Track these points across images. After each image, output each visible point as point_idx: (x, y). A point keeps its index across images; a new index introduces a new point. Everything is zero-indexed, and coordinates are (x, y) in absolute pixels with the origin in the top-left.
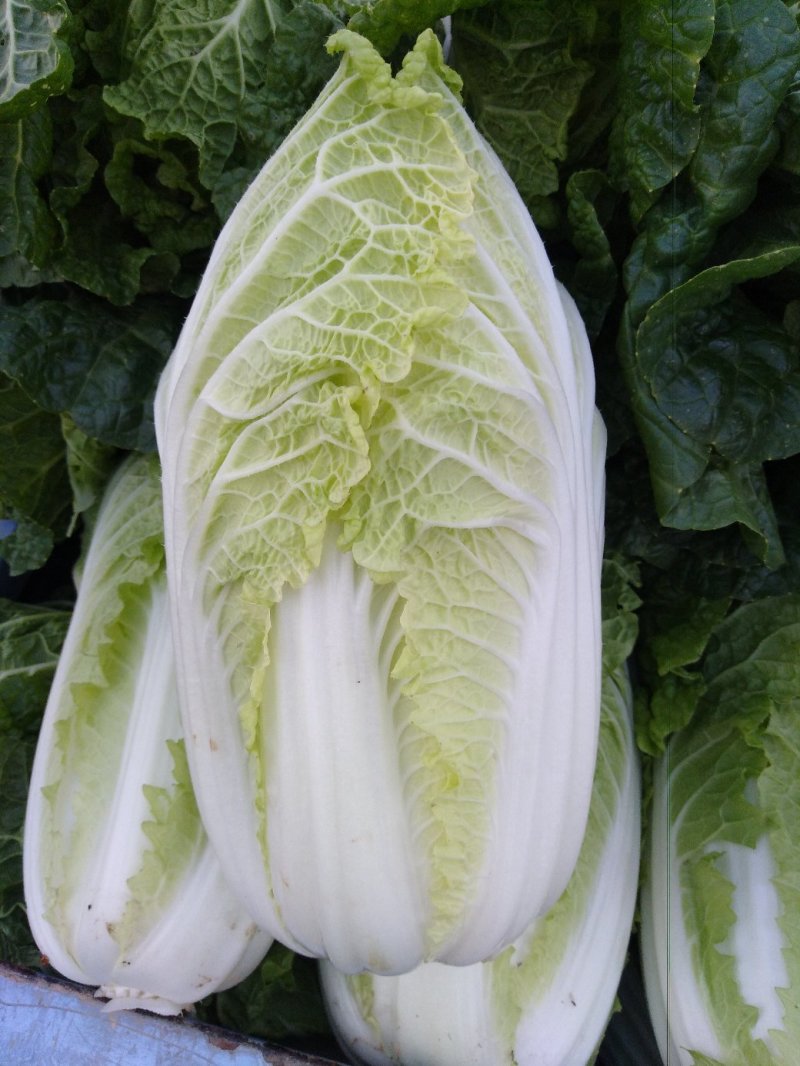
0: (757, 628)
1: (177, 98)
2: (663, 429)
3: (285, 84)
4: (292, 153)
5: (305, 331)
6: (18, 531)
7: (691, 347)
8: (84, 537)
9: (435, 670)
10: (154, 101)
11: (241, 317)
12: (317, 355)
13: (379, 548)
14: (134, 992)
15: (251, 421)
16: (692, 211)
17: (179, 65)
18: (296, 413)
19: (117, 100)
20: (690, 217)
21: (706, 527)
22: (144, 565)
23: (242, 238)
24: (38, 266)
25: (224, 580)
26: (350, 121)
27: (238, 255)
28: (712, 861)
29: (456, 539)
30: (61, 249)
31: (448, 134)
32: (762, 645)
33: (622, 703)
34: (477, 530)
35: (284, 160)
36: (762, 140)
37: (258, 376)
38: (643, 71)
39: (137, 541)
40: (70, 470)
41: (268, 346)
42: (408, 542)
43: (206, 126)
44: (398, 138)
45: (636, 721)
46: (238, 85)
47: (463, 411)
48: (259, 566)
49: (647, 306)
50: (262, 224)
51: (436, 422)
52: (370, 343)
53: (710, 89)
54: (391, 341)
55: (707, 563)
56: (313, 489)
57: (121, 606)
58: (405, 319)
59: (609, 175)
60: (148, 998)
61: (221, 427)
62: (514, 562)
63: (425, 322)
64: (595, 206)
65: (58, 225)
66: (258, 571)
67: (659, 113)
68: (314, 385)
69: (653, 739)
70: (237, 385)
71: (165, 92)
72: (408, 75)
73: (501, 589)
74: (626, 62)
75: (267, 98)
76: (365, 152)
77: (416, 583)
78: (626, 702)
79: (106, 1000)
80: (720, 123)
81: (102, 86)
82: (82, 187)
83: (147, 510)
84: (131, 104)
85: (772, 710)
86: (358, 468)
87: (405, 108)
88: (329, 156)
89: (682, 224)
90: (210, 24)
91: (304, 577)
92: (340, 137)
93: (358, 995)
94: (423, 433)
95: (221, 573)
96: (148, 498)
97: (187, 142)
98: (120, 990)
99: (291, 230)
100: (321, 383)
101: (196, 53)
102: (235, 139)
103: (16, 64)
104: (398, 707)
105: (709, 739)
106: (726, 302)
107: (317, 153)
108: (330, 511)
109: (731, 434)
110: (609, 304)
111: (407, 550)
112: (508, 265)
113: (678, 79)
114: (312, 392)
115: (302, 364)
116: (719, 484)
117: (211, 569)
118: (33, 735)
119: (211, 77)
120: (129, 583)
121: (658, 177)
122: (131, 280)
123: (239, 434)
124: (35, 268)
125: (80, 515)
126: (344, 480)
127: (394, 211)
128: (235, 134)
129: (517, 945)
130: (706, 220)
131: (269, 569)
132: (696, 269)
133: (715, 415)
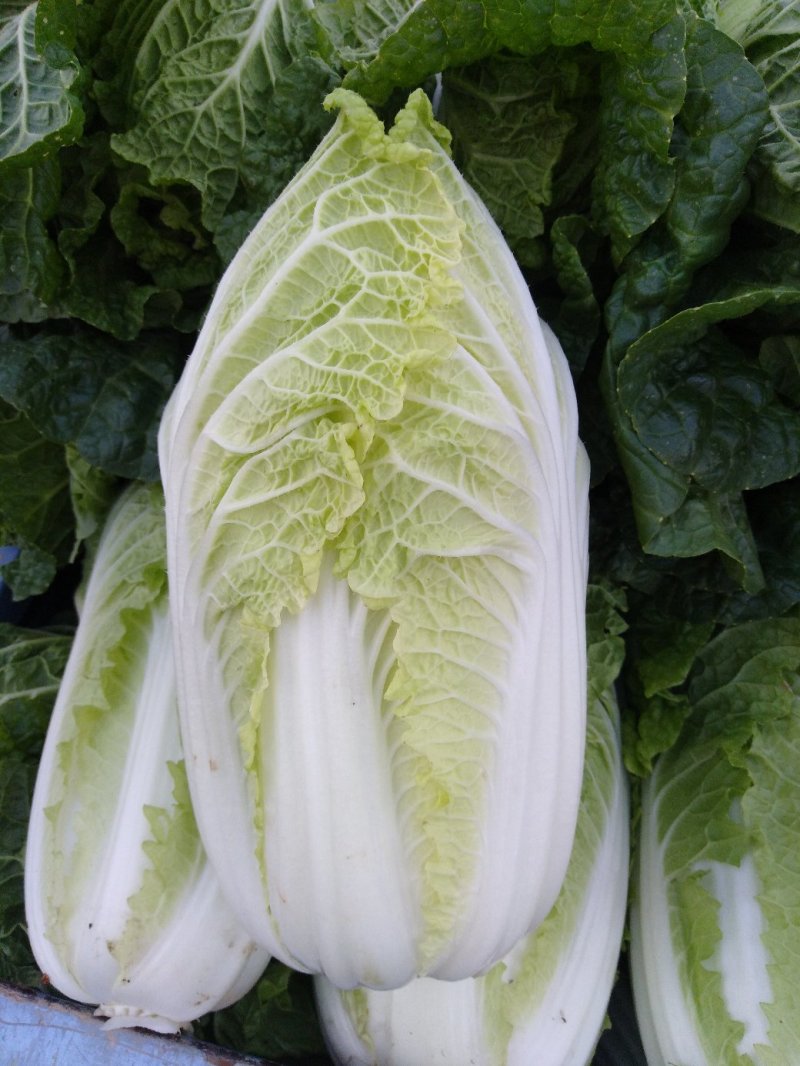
0: (740, 651)
1: (180, 146)
2: (645, 462)
3: (284, 132)
4: (291, 203)
5: (303, 370)
6: (21, 557)
7: (670, 383)
8: (86, 563)
9: (426, 692)
10: (160, 148)
11: (242, 356)
12: (314, 394)
13: (373, 575)
14: (133, 1010)
15: (252, 455)
16: (669, 255)
17: (183, 115)
18: (294, 448)
19: (125, 148)
20: (667, 262)
21: (687, 554)
22: (145, 591)
23: (243, 282)
24: (46, 303)
25: (224, 606)
26: (346, 174)
27: (239, 298)
28: (698, 879)
29: (446, 567)
30: (68, 287)
31: (437, 186)
32: (744, 668)
33: (610, 724)
34: (466, 558)
35: (283, 209)
36: (733, 191)
37: (259, 413)
38: (622, 124)
39: (140, 566)
40: (73, 498)
41: (269, 385)
42: (400, 570)
43: (208, 172)
44: (390, 190)
45: (624, 742)
46: (239, 133)
47: (452, 446)
48: (259, 593)
49: (627, 345)
50: (262, 270)
51: (426, 457)
52: (365, 383)
53: (683, 142)
54: (384, 381)
55: (691, 588)
56: (311, 519)
57: (122, 631)
58: (397, 360)
59: (591, 219)
60: (147, 1016)
61: (224, 460)
62: (502, 588)
63: (416, 363)
64: (578, 249)
65: (65, 265)
66: (257, 597)
67: (636, 163)
68: (312, 421)
69: (641, 760)
70: (239, 421)
71: (170, 141)
72: (400, 131)
73: (489, 614)
74: (606, 116)
75: (267, 146)
76: (359, 203)
77: (409, 608)
78: (614, 725)
79: (104, 1018)
80: (693, 174)
81: (110, 134)
82: (88, 228)
83: (148, 537)
84: (137, 152)
85: (755, 731)
86: (353, 499)
87: (397, 163)
88: (326, 207)
89: (659, 268)
90: (213, 76)
91: (302, 603)
92: (337, 189)
93: (353, 1014)
94: (415, 466)
95: (222, 599)
96: (149, 525)
97: (190, 187)
98: (119, 1009)
99: (291, 275)
100: (318, 420)
101: (200, 104)
102: (236, 183)
103: (29, 115)
104: (391, 729)
105: (694, 759)
106: (704, 340)
107: (314, 204)
108: (327, 540)
109: (709, 465)
110: (593, 341)
111: (400, 576)
112: (495, 308)
113: (654, 134)
114: (310, 428)
115: (301, 402)
116: (698, 512)
117: (212, 595)
118: (36, 757)
119: (214, 127)
120: (132, 609)
121: (635, 223)
122: (134, 315)
123: (240, 467)
124: (43, 305)
125: (83, 542)
126: (340, 511)
127: (388, 258)
128: (236, 180)
129: (507, 960)
130: (682, 264)
131: (268, 595)
132: (675, 309)
133: (694, 448)
